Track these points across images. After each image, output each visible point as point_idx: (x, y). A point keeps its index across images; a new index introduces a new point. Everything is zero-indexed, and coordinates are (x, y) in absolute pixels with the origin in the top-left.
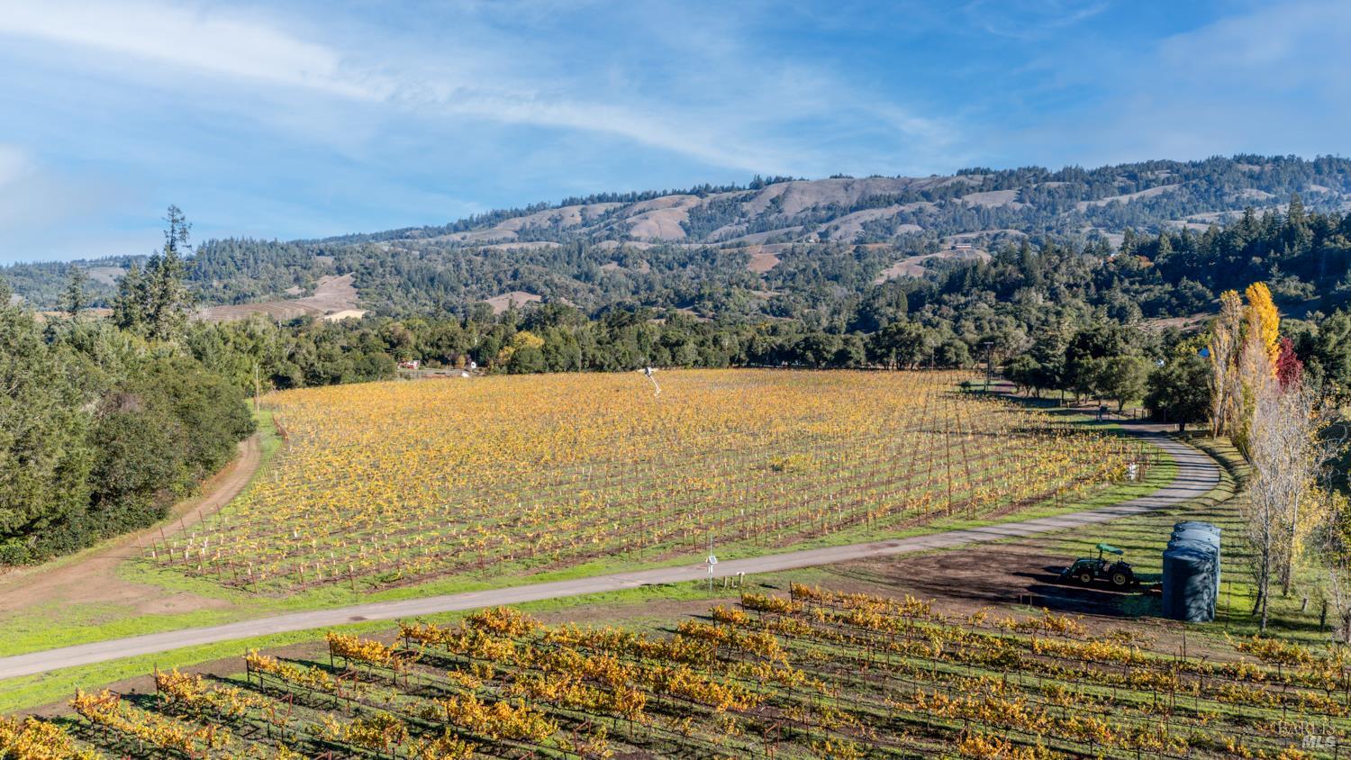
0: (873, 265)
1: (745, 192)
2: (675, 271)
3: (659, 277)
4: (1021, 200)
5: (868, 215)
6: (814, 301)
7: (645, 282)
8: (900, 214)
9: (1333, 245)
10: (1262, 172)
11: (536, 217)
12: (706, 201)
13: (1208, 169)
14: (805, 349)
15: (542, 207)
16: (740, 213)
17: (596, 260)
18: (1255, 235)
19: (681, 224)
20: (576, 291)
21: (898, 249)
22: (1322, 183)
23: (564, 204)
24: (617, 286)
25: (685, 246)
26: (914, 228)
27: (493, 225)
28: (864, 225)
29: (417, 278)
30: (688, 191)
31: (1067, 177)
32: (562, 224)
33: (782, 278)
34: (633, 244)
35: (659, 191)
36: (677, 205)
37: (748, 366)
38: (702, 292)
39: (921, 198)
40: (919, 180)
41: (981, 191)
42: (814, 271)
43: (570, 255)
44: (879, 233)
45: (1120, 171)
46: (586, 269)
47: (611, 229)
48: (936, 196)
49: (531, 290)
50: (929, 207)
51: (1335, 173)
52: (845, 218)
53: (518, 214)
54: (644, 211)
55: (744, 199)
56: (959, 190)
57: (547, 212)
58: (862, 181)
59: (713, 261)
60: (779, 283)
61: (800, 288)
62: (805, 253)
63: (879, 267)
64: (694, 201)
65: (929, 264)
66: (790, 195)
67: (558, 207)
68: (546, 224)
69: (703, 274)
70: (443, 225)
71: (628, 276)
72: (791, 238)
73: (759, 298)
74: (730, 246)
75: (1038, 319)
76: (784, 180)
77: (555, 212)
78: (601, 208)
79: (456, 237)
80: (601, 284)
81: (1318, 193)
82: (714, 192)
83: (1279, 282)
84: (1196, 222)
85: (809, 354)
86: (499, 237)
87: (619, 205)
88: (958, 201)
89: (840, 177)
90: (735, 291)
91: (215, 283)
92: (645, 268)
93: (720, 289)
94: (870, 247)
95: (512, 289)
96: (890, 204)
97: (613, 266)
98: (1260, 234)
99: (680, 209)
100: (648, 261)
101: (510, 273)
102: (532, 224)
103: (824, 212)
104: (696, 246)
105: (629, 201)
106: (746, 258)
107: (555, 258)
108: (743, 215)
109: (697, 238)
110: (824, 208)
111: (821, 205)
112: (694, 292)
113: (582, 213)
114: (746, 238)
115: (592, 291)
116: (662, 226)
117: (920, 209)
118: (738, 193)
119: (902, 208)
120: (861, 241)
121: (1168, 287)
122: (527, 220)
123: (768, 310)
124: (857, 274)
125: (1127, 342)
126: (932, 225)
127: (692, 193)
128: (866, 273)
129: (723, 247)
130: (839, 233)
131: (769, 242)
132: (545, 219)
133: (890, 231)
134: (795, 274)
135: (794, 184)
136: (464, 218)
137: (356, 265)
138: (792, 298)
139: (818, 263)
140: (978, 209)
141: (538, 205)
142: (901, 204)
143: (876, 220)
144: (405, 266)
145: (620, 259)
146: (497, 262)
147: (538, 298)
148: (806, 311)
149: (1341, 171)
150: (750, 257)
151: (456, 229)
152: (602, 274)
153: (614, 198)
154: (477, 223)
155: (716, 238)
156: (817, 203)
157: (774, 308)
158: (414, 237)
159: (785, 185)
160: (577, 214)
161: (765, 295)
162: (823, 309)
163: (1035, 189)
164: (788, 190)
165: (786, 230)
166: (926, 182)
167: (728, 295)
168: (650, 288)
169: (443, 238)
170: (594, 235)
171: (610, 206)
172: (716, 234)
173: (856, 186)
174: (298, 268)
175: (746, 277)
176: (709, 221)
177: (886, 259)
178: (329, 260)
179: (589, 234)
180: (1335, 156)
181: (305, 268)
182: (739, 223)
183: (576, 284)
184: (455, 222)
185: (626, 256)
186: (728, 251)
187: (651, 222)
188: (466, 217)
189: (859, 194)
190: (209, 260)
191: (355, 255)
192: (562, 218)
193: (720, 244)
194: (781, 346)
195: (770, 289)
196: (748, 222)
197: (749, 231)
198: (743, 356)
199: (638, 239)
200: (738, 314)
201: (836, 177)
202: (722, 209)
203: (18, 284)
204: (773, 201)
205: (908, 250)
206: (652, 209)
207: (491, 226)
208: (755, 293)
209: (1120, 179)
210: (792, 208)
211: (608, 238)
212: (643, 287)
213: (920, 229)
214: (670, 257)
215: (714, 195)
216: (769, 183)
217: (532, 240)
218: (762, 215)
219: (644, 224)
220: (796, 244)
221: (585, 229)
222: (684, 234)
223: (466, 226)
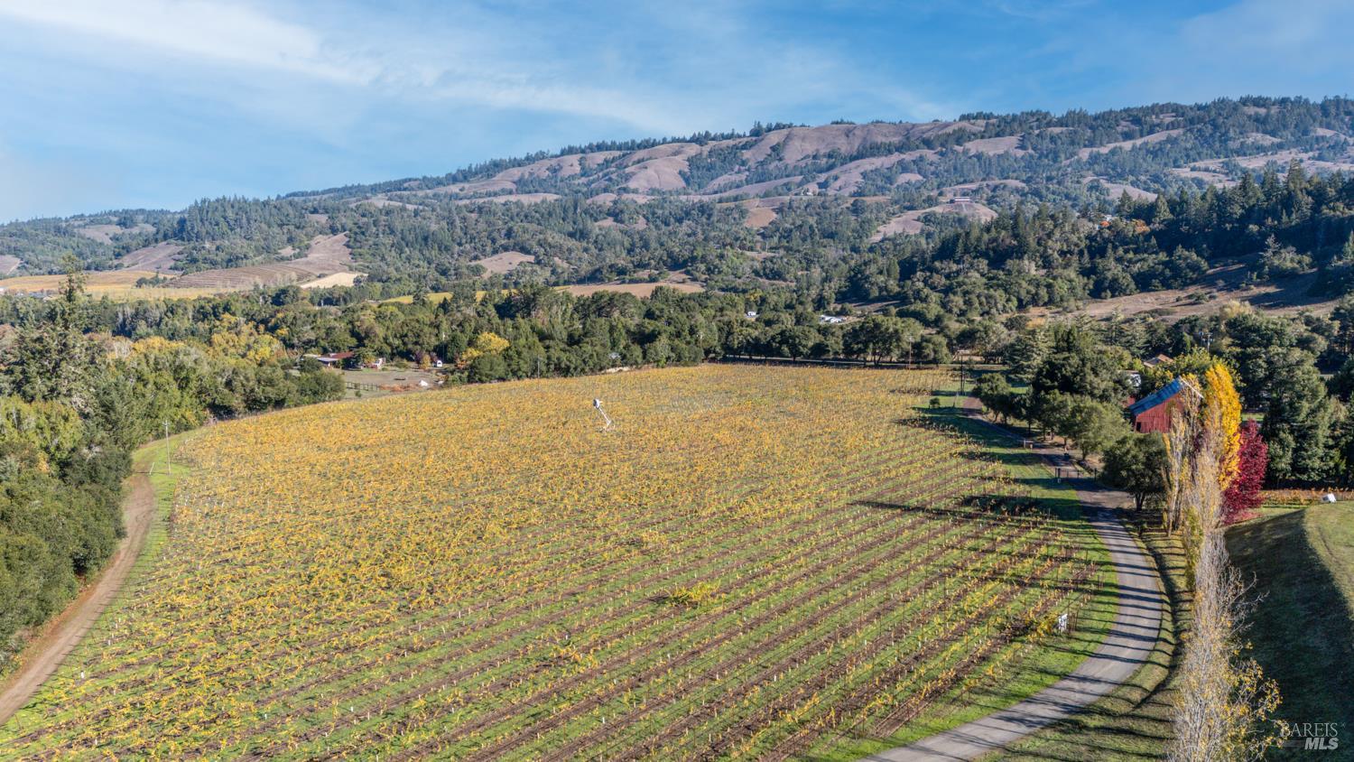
0: (869, 221)
1: (745, 139)
2: (671, 228)
3: (655, 233)
4: (1022, 147)
5: (869, 164)
6: (808, 262)
7: (641, 239)
8: (901, 162)
9: (1332, 213)
10: (1268, 115)
11: (535, 167)
12: (706, 149)
13: (1213, 113)
15: (541, 156)
16: (740, 161)
17: (591, 216)
18: (1253, 201)
19: (680, 173)
20: (570, 250)
21: (897, 202)
22: (1328, 126)
23: (563, 153)
24: (612, 244)
25: (683, 198)
26: (914, 177)
27: (492, 176)
28: (864, 175)
29: (410, 238)
30: (688, 138)
31: (1070, 122)
32: (560, 174)
33: (778, 234)
34: (631, 196)
35: (659, 139)
36: (676, 153)
38: (695, 253)
39: (922, 145)
40: (922, 125)
41: (982, 137)
42: (811, 227)
43: (565, 211)
44: (879, 183)
45: (1124, 115)
46: (581, 226)
47: (610, 179)
48: (937, 144)
49: (524, 250)
50: (930, 155)
51: (1342, 115)
52: (845, 167)
53: (517, 163)
54: (643, 160)
55: (744, 147)
56: (961, 137)
57: (546, 161)
58: (864, 126)
59: (710, 216)
60: (776, 239)
61: (795, 248)
62: (802, 207)
63: (876, 223)
64: (693, 149)
65: (927, 219)
66: (791, 142)
67: (556, 156)
68: (545, 174)
69: (699, 231)
70: (442, 175)
71: (624, 233)
72: (789, 190)
73: (753, 260)
74: (728, 200)
75: (1028, 292)
76: (784, 127)
77: (554, 162)
78: (600, 157)
79: (455, 189)
80: (596, 242)
81: (1323, 138)
82: (713, 139)
83: (1274, 253)
84: (1199, 169)
85: (785, 349)
86: (497, 188)
87: (617, 153)
88: (959, 149)
89: (842, 122)
90: (729, 252)
91: (207, 245)
92: (641, 224)
93: (713, 250)
94: (869, 200)
95: (506, 249)
96: (890, 152)
97: (609, 222)
98: (1258, 199)
99: (679, 158)
100: (644, 216)
101: (503, 232)
102: (531, 174)
103: (825, 160)
104: (696, 198)
105: (628, 149)
106: (743, 213)
107: (550, 214)
108: (744, 163)
109: (697, 187)
110: (824, 156)
111: (822, 152)
112: (687, 254)
113: (581, 161)
114: (746, 189)
115: (586, 250)
116: (663, 175)
117: (921, 157)
118: (739, 140)
119: (903, 156)
120: (860, 193)
121: (1163, 256)
122: (526, 171)
123: (762, 273)
124: (853, 231)
125: (1096, 374)
126: (932, 174)
127: (691, 141)
128: (863, 229)
129: (720, 201)
130: (838, 184)
131: (766, 195)
132: (544, 169)
133: (890, 180)
134: (791, 231)
135: (795, 131)
136: (462, 168)
137: (350, 224)
138: (785, 260)
139: (816, 218)
140: (979, 156)
141: (537, 154)
142: (902, 153)
143: (876, 169)
144: (398, 225)
145: (616, 214)
146: (492, 218)
147: (531, 258)
148: (800, 273)
149: (1348, 113)
150: (747, 211)
151: (453, 179)
152: (597, 231)
153: (612, 147)
154: (476, 173)
155: (716, 188)
156: (818, 150)
157: (768, 271)
158: (413, 189)
159: (785, 132)
160: (576, 163)
161: (759, 256)
162: (816, 273)
163: (1038, 135)
164: (788, 137)
165: (786, 180)
166: (928, 127)
167: (721, 257)
168: (646, 246)
169: (442, 190)
170: (593, 186)
171: (609, 155)
172: (715, 184)
173: (857, 132)
174: (292, 228)
175: (742, 235)
176: (709, 170)
177: (883, 215)
178: (323, 219)
179: (588, 185)
180: (1342, 97)
181: (298, 228)
182: (739, 171)
183: (572, 243)
184: (454, 172)
185: (622, 212)
186: (725, 205)
187: (650, 172)
188: (465, 167)
189: (860, 141)
190: (202, 220)
191: (348, 213)
192: (561, 168)
193: (718, 196)
195: (764, 250)
196: (748, 170)
197: (748, 182)
199: (635, 191)
200: (731, 277)
201: (837, 123)
202: (722, 157)
203: (13, 245)
204: (773, 148)
205: (907, 204)
206: (650, 158)
207: (489, 176)
208: (748, 253)
209: (1124, 123)
210: (792, 155)
211: (606, 190)
212: (639, 244)
213: (920, 178)
214: (667, 212)
215: (714, 143)
216: (769, 130)
217: (530, 192)
218: (762, 163)
219: (643, 174)
220: (794, 197)
221: (584, 180)
222: (684, 184)
223: (464, 176)
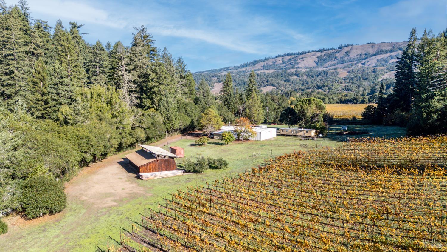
0: (378, 75)
1: (336, 50)
2: (315, 78)
3: (310, 80)
5: (379, 57)
6: (359, 86)
7: (306, 81)
8: (390, 56)
11: (268, 61)
12: (323, 54)
14: (354, 100)
15: (269, 58)
17: (290, 75)
19: (315, 61)
20: (286, 85)
21: (388, 69)
23: (276, 57)
24: (297, 83)
25: (317, 69)
27: (255, 65)
28: (378, 60)
29: (240, 83)
32: (276, 63)
33: (349, 79)
34: (300, 69)
35: (307, 51)
36: (313, 55)
37: (340, 103)
38: (325, 85)
39: (398, 50)
40: (399, 43)
42: (359, 77)
43: (282, 74)
44: (383, 63)
46: (288, 78)
47: (292, 64)
49: (273, 85)
52: (371, 58)
53: (262, 61)
54: (302, 58)
55: (336, 53)
57: (271, 60)
58: (378, 44)
59: (327, 74)
60: (348, 81)
61: (355, 83)
62: (357, 71)
63: (380, 75)
64: (319, 54)
66: (352, 50)
68: (271, 64)
69: (324, 79)
70: (239, 65)
71: (300, 80)
72: (352, 66)
73: (342, 86)
74: (332, 70)
77: (274, 60)
78: (288, 58)
79: (244, 69)
80: (292, 83)
82: (326, 50)
86: (257, 68)
87: (294, 56)
89: (370, 43)
90: (335, 84)
92: (305, 77)
93: (330, 84)
94: (378, 68)
95: (268, 85)
96: (387, 53)
97: (295, 77)
99: (314, 57)
100: (306, 75)
101: (266, 81)
102: (267, 64)
103: (364, 56)
104: (321, 69)
105: (297, 55)
106: (337, 73)
107: (278, 75)
108: (336, 58)
109: (320, 66)
110: (364, 54)
111: (363, 53)
112: (322, 85)
114: (337, 66)
115: (290, 85)
116: (309, 62)
118: (334, 50)
119: (391, 54)
120: (376, 66)
122: (265, 63)
124: (373, 78)
127: (318, 51)
128: (376, 78)
130: (368, 63)
131: (344, 68)
132: (271, 62)
133: (387, 62)
134: (353, 78)
138: (352, 86)
139: (361, 74)
143: (382, 59)
145: (297, 75)
146: (261, 77)
147: (275, 88)
148: (356, 89)
150: (339, 73)
151: (243, 66)
152: (292, 80)
153: (292, 54)
154: (250, 64)
155: (327, 66)
156: (362, 53)
157: (346, 89)
159: (350, 47)
160: (281, 60)
161: (344, 85)
162: (361, 89)
164: (351, 49)
165: (351, 63)
166: (402, 43)
168: (307, 83)
169: (241, 70)
170: (287, 67)
171: (291, 57)
172: (327, 64)
173: (375, 46)
175: (338, 79)
176: (324, 60)
177: (383, 73)
178: (216, 79)
179: (285, 66)
182: (334, 60)
183: (285, 83)
184: (243, 64)
185: (299, 74)
186: (331, 71)
187: (305, 61)
188: (246, 63)
189: (377, 49)
192: (276, 61)
193: (328, 68)
194: (348, 99)
195: (345, 83)
196: (337, 60)
197: (338, 64)
198: (339, 101)
199: (301, 68)
200: (336, 91)
201: (369, 43)
202: (329, 56)
204: (346, 53)
205: (391, 69)
206: (305, 57)
207: (254, 65)
208: (340, 84)
210: (353, 55)
211: (292, 68)
212: (305, 83)
214: (313, 74)
215: (326, 51)
216: (345, 47)
217: (267, 69)
218: (342, 57)
219: (303, 62)
220: (354, 68)
221: (283, 65)
222: (316, 65)
223: (246, 65)
